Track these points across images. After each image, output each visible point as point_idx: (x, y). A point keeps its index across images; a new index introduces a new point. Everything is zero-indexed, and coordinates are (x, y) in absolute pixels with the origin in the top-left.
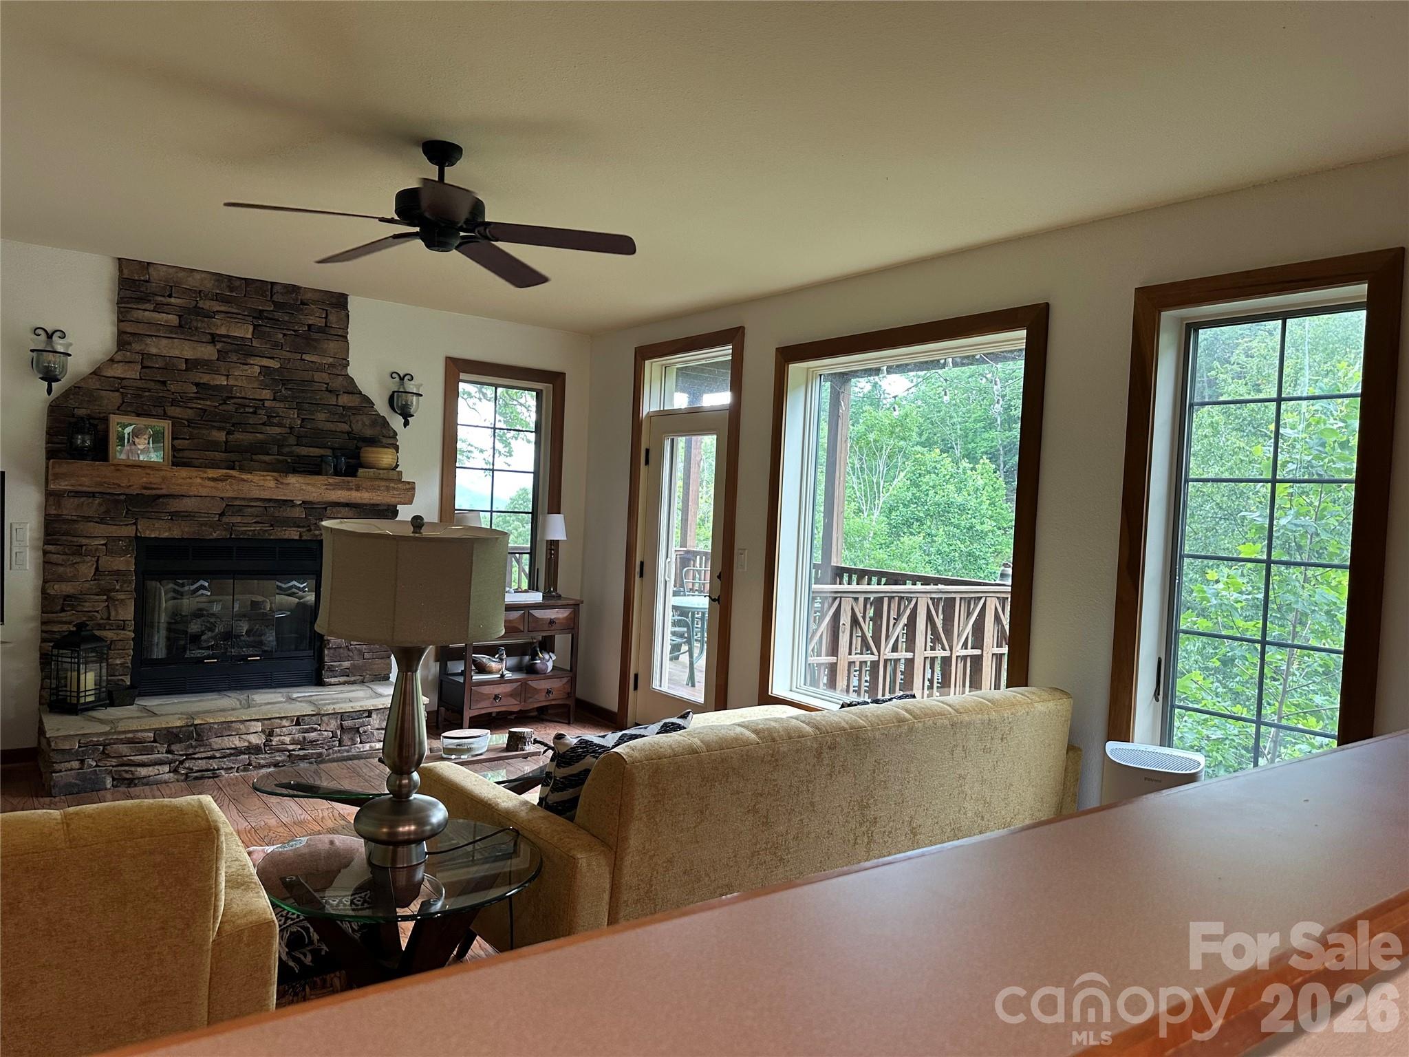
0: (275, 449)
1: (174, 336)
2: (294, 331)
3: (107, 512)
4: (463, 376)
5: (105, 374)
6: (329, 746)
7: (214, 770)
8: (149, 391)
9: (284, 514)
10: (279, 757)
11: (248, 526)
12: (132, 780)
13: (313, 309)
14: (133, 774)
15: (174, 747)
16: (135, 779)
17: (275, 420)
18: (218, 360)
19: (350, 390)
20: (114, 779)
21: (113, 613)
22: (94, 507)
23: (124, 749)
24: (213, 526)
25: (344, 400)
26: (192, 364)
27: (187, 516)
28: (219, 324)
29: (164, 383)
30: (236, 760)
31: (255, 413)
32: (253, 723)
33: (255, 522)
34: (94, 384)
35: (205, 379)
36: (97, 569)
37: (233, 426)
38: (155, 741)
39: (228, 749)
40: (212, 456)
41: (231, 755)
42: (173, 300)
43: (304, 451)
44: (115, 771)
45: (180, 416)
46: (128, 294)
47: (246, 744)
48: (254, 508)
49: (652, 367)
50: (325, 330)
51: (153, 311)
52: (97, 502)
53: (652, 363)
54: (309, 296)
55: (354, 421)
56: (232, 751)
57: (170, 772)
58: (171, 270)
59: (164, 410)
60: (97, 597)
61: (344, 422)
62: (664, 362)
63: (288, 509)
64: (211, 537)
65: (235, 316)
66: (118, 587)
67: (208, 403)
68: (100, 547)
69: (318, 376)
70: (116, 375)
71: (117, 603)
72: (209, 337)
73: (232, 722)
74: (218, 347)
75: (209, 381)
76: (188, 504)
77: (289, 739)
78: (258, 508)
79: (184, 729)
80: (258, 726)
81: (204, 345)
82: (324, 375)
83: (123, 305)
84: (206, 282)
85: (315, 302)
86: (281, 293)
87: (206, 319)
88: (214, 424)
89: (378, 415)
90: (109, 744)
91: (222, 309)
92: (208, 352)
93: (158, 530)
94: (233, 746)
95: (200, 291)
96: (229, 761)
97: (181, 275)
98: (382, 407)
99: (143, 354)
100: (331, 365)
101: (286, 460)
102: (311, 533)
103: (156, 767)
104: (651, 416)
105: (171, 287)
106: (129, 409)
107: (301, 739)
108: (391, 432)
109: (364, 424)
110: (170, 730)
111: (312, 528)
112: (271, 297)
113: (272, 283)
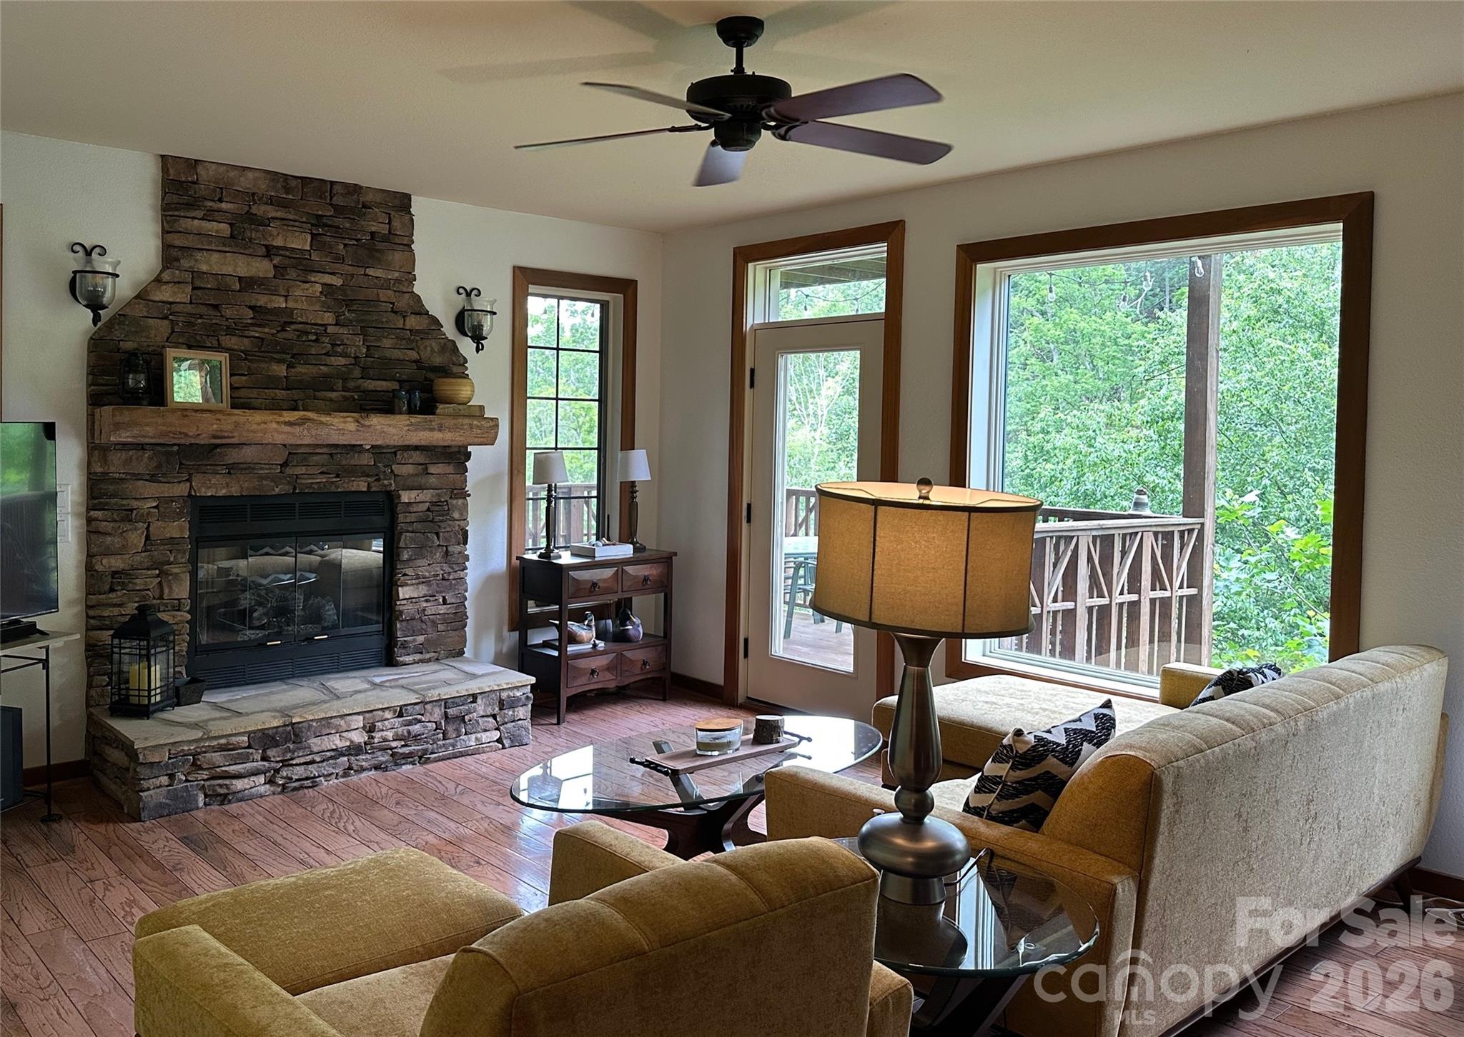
0: (340, 384)
1: (227, 249)
2: (357, 240)
3: (159, 467)
4: (532, 289)
5: (152, 298)
6: (433, 740)
7: (315, 777)
8: (201, 317)
9: (353, 462)
10: (383, 758)
11: (313, 478)
12: (226, 795)
13: (376, 213)
14: (228, 788)
15: (270, 753)
16: (228, 794)
17: (339, 349)
18: (274, 277)
19: (417, 310)
20: (206, 796)
21: (166, 591)
22: (143, 464)
23: (217, 757)
24: (274, 479)
25: (412, 322)
26: (248, 283)
27: (247, 468)
28: (275, 233)
29: (216, 307)
30: (336, 763)
31: (316, 341)
32: (355, 717)
33: (321, 473)
34: (140, 310)
35: (262, 300)
36: (148, 537)
37: (292, 357)
38: (249, 747)
39: (328, 751)
40: (273, 395)
41: (332, 758)
42: (224, 205)
43: (371, 385)
44: (209, 786)
45: (236, 347)
46: (175, 199)
47: (348, 744)
48: (320, 457)
49: (756, 272)
50: (389, 237)
51: (202, 219)
52: (146, 456)
53: (755, 266)
54: (369, 198)
55: (422, 348)
56: (333, 754)
57: (265, 783)
58: (222, 169)
59: (218, 340)
60: (149, 572)
61: (412, 349)
62: (768, 265)
63: (356, 455)
64: (274, 493)
65: (292, 223)
66: (172, 559)
67: (266, 330)
68: (152, 510)
69: (385, 295)
70: (165, 299)
71: (170, 578)
72: (264, 249)
73: (331, 718)
74: (275, 262)
75: (266, 303)
76: (248, 454)
77: (391, 734)
78: (323, 456)
79: (281, 729)
80: (359, 721)
81: (259, 259)
82: (390, 293)
83: (170, 213)
84: (260, 182)
85: (379, 205)
86: (341, 194)
87: (261, 228)
88: (274, 356)
89: (447, 338)
90: (200, 754)
91: (279, 214)
92: (262, 268)
93: (214, 486)
94: (334, 747)
95: (253, 194)
96: (329, 765)
97: (232, 174)
98: (449, 330)
99: (193, 272)
100: (398, 281)
101: (353, 397)
102: (381, 483)
103: (252, 778)
104: (755, 330)
105: (221, 188)
106: (180, 341)
107: (406, 734)
108: (461, 358)
109: (432, 350)
110: (266, 731)
111: (382, 477)
112: (331, 199)
113: (331, 182)
